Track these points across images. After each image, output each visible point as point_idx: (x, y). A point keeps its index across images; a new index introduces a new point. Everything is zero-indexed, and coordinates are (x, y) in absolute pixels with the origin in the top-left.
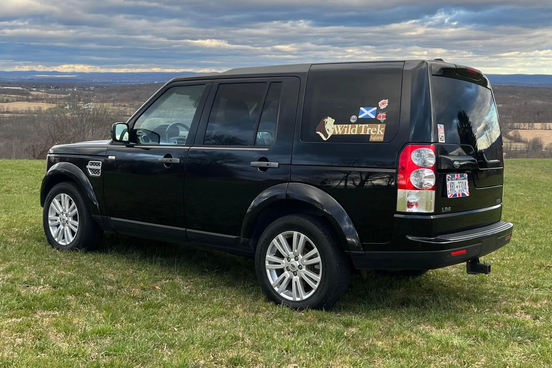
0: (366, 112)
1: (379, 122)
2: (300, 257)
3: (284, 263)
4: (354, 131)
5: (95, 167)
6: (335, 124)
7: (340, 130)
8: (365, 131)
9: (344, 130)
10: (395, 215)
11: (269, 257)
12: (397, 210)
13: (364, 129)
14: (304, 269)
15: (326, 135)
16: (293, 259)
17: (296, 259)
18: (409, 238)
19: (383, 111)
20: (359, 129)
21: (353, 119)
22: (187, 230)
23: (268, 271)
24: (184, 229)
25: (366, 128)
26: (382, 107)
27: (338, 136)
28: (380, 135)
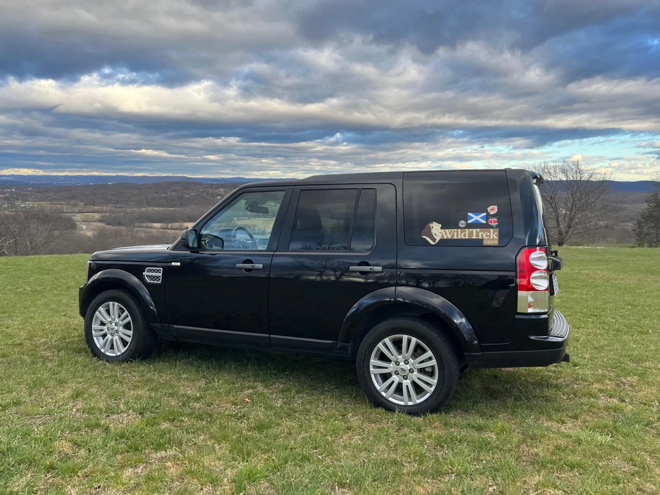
0: (475, 218)
1: (492, 227)
2: (411, 360)
3: (391, 367)
4: (465, 235)
5: (154, 274)
6: (442, 228)
7: (448, 234)
8: (477, 235)
9: (453, 235)
10: (517, 316)
11: (373, 361)
12: (518, 311)
13: (475, 234)
14: (416, 373)
15: (434, 240)
16: (403, 363)
17: (406, 362)
18: (532, 338)
19: (494, 216)
20: (471, 234)
21: (462, 223)
22: (271, 336)
23: (373, 376)
24: (267, 335)
25: (477, 233)
26: (492, 213)
27: (447, 240)
28: (494, 239)
